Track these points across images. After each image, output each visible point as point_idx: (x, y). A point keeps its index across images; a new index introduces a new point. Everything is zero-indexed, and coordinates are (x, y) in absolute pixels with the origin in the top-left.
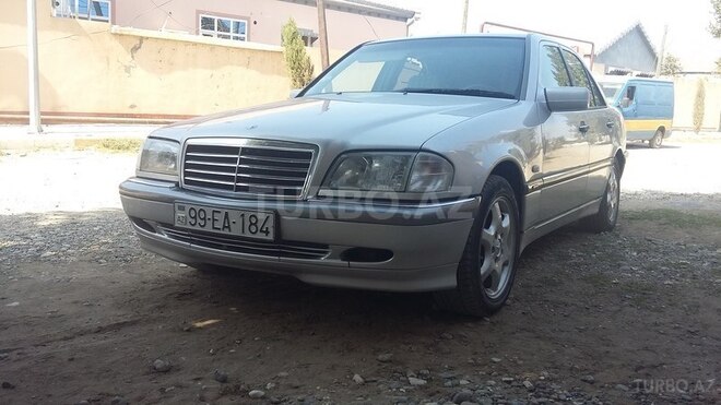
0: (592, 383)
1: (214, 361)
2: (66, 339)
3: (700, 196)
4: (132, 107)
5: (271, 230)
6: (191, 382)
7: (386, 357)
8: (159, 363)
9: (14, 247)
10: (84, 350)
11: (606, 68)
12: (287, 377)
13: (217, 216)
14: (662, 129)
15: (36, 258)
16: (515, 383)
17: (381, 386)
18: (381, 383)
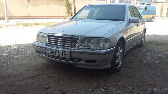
0: (142, 90)
1: (58, 85)
2: (24, 80)
3: (163, 36)
4: (29, 15)
5: (69, 56)
6: (54, 91)
7: (96, 84)
8: (46, 87)
9: (8, 55)
10: (28, 83)
11: (140, 2)
12: (74, 90)
13: (56, 52)
14: (153, 17)
15: (13, 58)
16: (125, 90)
17: (96, 92)
18: (96, 91)
